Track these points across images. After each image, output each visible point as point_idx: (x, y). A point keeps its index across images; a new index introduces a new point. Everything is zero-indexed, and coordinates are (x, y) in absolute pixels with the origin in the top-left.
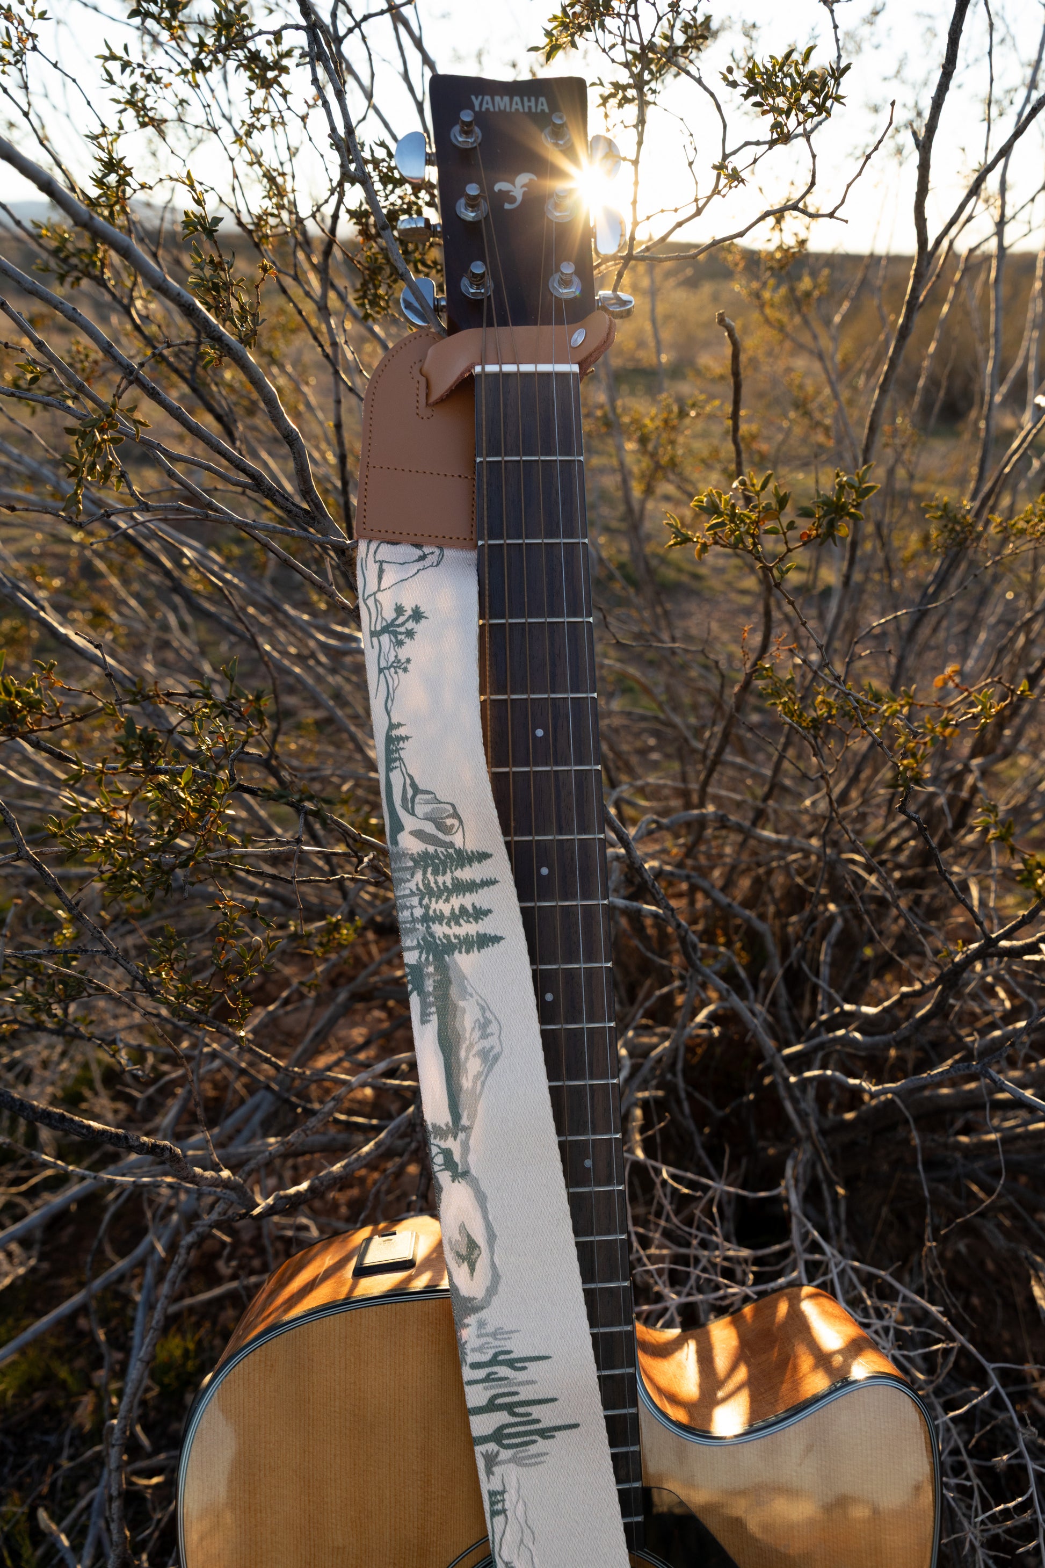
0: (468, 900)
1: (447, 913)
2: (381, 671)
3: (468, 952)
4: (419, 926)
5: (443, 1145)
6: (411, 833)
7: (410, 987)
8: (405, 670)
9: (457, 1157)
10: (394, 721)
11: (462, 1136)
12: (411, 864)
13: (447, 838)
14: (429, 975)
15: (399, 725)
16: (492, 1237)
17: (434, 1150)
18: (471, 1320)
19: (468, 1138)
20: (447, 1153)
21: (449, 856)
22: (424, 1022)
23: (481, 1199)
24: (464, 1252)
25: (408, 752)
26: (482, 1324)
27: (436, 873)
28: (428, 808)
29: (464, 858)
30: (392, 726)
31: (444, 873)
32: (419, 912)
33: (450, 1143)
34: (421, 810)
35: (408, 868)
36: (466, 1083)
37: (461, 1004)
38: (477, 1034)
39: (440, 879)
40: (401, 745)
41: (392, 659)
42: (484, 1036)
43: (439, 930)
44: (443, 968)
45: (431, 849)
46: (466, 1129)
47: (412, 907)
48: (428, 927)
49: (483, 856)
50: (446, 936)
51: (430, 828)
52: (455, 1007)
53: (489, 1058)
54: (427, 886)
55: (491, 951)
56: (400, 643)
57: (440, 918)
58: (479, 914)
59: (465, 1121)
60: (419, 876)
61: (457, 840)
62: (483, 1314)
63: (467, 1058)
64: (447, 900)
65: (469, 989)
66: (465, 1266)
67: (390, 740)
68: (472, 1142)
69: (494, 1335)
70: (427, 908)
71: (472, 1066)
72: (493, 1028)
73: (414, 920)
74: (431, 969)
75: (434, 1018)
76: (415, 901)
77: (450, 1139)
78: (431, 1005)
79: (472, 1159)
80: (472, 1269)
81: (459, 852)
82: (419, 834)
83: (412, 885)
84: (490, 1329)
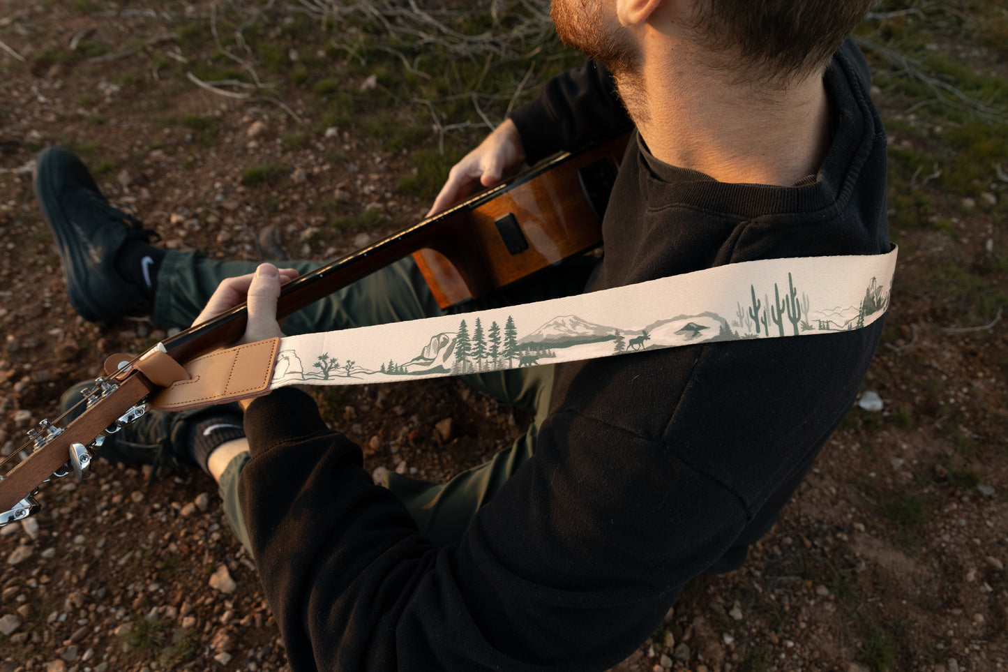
0: (486, 333)
1: (493, 344)
2: (349, 376)
3: (516, 334)
4: (498, 359)
5: (627, 344)
6: (444, 360)
7: (533, 364)
8: (353, 363)
9: (635, 337)
10: (380, 369)
11: (622, 334)
12: (462, 362)
13: (450, 342)
14: (527, 353)
15: (383, 367)
16: (683, 317)
17: (631, 349)
18: (733, 330)
19: (623, 331)
20: (632, 342)
21: (460, 341)
22: (554, 356)
23: (659, 323)
24: (692, 332)
25: (398, 362)
26: (735, 324)
27: (469, 349)
28: (432, 351)
29: (463, 334)
30: (383, 371)
31: (470, 344)
32: (490, 358)
33: (627, 340)
34: (432, 355)
35: (464, 363)
36: (591, 333)
37: (545, 336)
38: (562, 328)
39: (473, 347)
40: (394, 366)
41: (344, 370)
42: (564, 325)
43: (501, 348)
44: (524, 346)
45: (455, 350)
46: (618, 332)
47: (487, 362)
48: (500, 354)
49: (463, 324)
50: (506, 344)
51: (443, 350)
52: (546, 339)
53: (577, 321)
54: (475, 354)
55: (516, 323)
56: (337, 366)
57: (495, 348)
58: (495, 327)
59: (613, 333)
60: (469, 358)
61: (452, 337)
62: (730, 323)
63: (576, 333)
64: (485, 344)
65: (537, 332)
66: (701, 332)
67: (390, 372)
68: (625, 329)
69: (741, 318)
70: (488, 354)
71: (581, 330)
72: (559, 320)
73: (494, 361)
74: (524, 352)
75: (552, 350)
76: (483, 361)
77: (624, 340)
78: (544, 353)
79: (635, 329)
80: (703, 328)
81: (459, 336)
82: (446, 357)
83: (474, 362)
84: (738, 319)
